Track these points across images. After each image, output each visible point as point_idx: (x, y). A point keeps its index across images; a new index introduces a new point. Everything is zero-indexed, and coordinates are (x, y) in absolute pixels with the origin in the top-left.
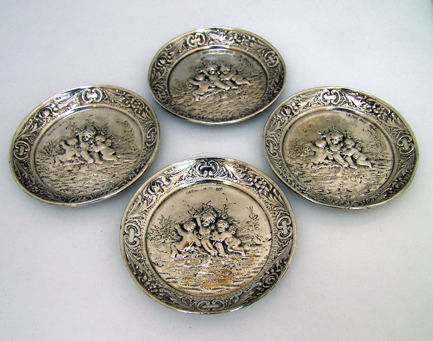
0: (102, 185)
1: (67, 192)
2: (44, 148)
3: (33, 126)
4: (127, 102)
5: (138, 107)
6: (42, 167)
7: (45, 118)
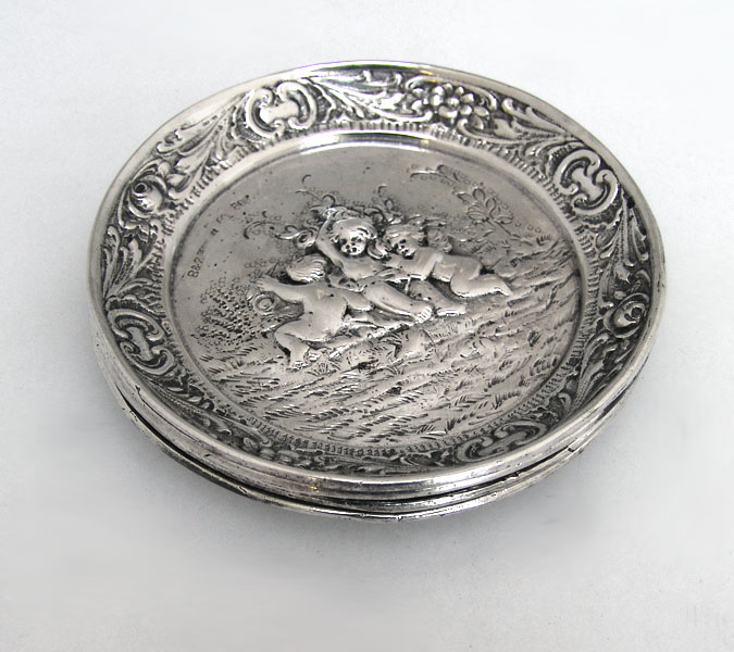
0: (516, 378)
1: (405, 441)
2: (207, 320)
3: (126, 252)
4: (417, 105)
5: (468, 111)
6: (243, 383)
7: (153, 218)
